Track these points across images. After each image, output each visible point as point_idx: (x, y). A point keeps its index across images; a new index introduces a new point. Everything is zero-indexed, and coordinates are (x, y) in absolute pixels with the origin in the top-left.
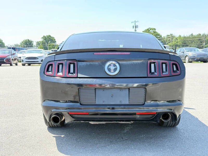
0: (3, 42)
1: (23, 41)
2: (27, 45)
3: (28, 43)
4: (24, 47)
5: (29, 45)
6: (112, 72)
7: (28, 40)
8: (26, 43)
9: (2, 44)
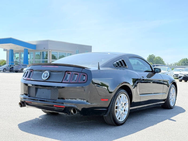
0: (163, 60)
1: (181, 60)
2: (185, 63)
3: (186, 62)
4: (182, 65)
5: (187, 64)
6: (45, 78)
7: (186, 59)
8: (183, 61)
9: (162, 62)
